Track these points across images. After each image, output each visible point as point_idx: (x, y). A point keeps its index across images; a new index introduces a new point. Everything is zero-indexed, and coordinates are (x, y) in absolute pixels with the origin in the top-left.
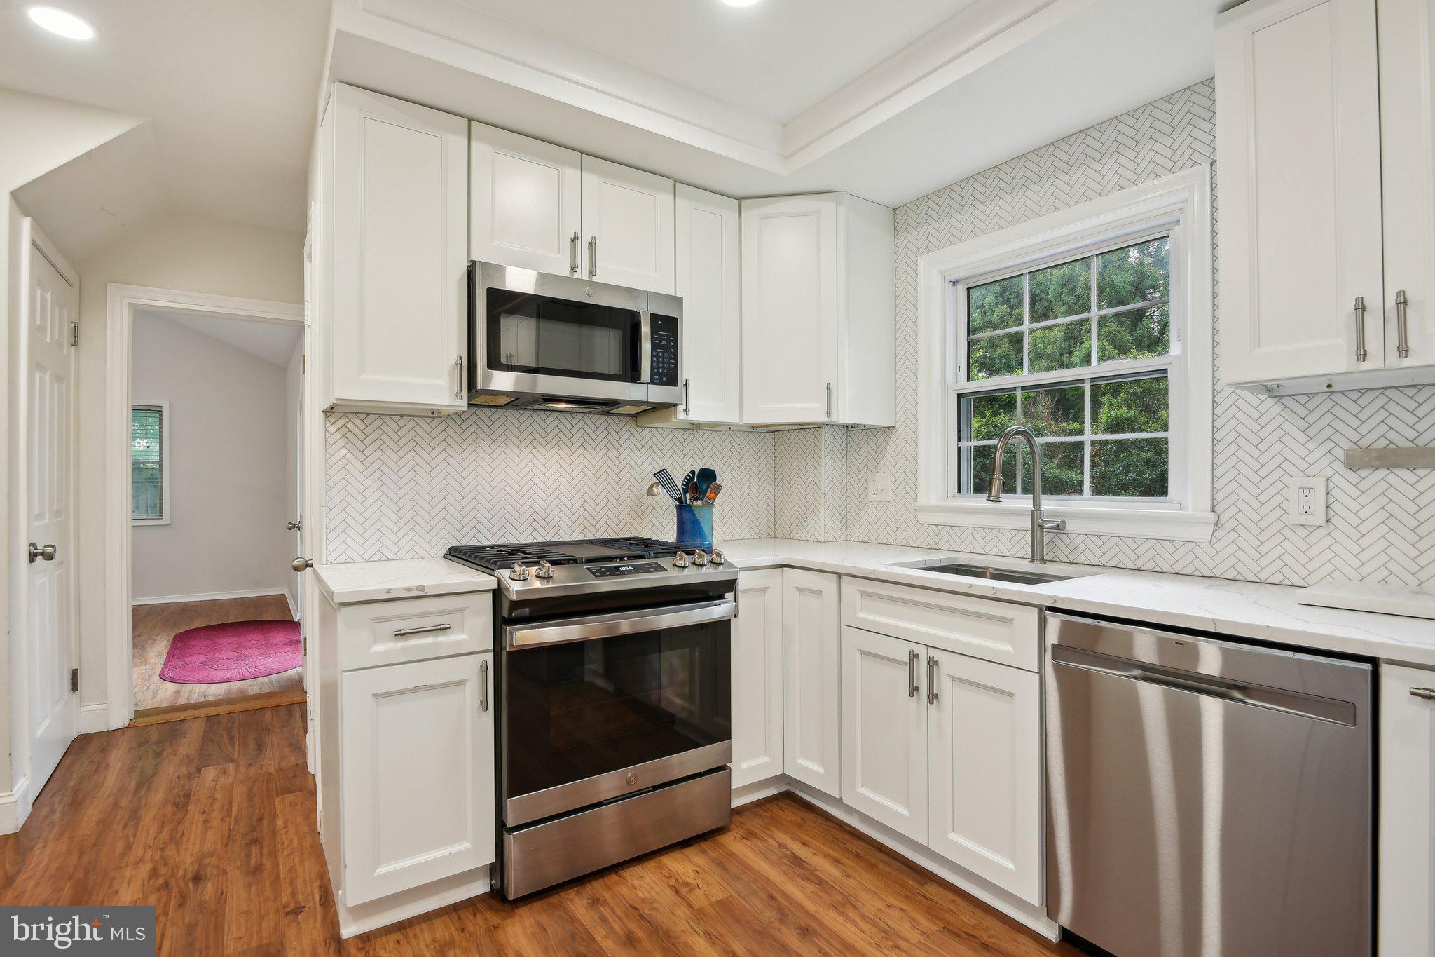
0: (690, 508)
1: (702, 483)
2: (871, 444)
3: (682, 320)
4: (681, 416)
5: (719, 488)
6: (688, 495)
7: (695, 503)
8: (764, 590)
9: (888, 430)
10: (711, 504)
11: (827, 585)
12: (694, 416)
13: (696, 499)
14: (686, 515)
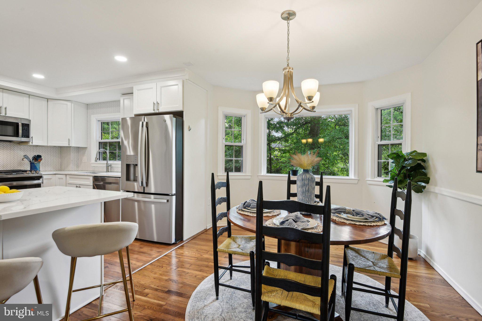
0: (33, 163)
1: (38, 158)
2: (83, 150)
3: (30, 124)
4: (31, 144)
5: (42, 159)
6: (34, 161)
7: (35, 162)
8: (51, 179)
9: (86, 148)
10: (39, 162)
11: (64, 177)
12: (34, 144)
13: (36, 161)
14: (33, 165)
